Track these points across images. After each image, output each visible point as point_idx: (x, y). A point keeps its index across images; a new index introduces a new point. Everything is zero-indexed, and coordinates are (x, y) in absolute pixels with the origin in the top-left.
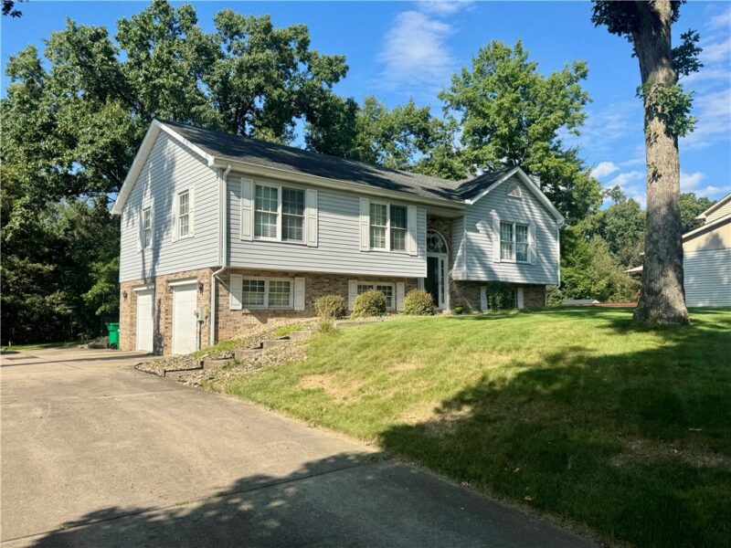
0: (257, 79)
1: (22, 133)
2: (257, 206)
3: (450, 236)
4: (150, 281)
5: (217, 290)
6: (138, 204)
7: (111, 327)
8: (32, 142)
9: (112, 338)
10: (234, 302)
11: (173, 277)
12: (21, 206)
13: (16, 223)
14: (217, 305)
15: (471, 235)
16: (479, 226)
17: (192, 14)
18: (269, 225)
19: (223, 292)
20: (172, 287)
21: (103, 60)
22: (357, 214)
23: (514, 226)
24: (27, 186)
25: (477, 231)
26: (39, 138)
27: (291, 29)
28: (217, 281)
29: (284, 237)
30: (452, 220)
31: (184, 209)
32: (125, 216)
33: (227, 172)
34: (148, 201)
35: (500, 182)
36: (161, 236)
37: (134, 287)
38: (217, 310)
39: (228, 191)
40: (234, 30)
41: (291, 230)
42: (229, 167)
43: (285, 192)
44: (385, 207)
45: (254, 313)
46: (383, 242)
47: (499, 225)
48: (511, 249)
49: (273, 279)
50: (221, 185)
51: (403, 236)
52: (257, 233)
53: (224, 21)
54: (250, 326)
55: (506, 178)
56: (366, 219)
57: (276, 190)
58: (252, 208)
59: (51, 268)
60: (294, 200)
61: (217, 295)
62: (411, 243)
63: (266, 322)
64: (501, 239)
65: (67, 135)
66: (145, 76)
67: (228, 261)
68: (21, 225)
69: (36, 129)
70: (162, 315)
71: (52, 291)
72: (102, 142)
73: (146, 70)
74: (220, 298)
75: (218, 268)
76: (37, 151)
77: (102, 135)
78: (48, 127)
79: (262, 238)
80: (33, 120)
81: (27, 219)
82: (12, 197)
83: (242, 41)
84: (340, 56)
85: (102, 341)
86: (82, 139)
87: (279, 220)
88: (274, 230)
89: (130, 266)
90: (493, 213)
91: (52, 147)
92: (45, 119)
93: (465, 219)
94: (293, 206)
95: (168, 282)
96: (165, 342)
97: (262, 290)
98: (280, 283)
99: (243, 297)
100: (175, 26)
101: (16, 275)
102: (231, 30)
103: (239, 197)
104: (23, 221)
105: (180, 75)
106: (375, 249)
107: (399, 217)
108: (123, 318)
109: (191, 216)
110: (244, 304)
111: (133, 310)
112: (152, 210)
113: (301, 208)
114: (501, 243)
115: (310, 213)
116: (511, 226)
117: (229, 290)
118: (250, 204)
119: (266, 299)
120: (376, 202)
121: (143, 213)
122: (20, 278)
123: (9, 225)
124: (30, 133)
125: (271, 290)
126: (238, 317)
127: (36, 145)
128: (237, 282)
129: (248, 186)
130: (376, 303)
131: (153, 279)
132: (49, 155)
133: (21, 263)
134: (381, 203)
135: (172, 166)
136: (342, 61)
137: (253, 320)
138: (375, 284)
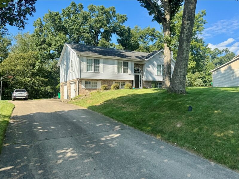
0: (100, 24)
1: (37, 43)
2: (87, 63)
3: (142, 69)
4: (66, 82)
5: (78, 84)
6: (63, 63)
7: (58, 94)
8: (40, 46)
9: (59, 97)
10: (83, 87)
11: (70, 81)
12: (38, 63)
13: (37, 67)
14: (79, 87)
15: (148, 68)
16: (150, 66)
17: (82, 6)
18: (91, 68)
19: (80, 84)
20: (70, 84)
21: (58, 21)
22: (114, 64)
23: (161, 66)
24: (39, 57)
25: (150, 67)
26: (41, 44)
27: (110, 8)
28: (78, 82)
29: (94, 71)
30: (143, 65)
31: (72, 65)
32: (61, 66)
33: (79, 56)
34: (65, 63)
35: (156, 54)
36: (68, 71)
37: (63, 84)
38: (78, 89)
39: (80, 60)
40: (93, 10)
41: (96, 69)
42: (80, 55)
43: (94, 60)
44: (122, 62)
45: (88, 89)
46: (122, 71)
47: (156, 66)
48: (160, 72)
49: (93, 81)
50: (78, 59)
51: (127, 70)
52: (87, 70)
53: (90, 8)
54: (87, 92)
55: (158, 53)
56: (117, 66)
57: (92, 59)
58: (86, 64)
59: (47, 79)
60: (97, 62)
61: (78, 85)
62: (129, 71)
63: (91, 91)
64: (157, 69)
65: (49, 43)
66: (69, 26)
67: (80, 77)
68: (38, 68)
69: (41, 42)
70: (68, 90)
71: (47, 86)
72: (58, 45)
73: (69, 24)
74: (79, 86)
75: (78, 79)
76: (41, 48)
77: (57, 43)
78: (44, 41)
79: (89, 71)
80: (40, 40)
81: (40, 66)
82: (36, 60)
83: (96, 13)
84: (125, 15)
85: (57, 97)
86: (52, 44)
87: (93, 67)
88: (92, 69)
89: (62, 79)
90: (155, 62)
91: (45, 47)
92: (43, 39)
93: (146, 64)
94: (97, 63)
95: (70, 82)
96: (69, 97)
97: (90, 84)
98: (95, 82)
99: (85, 85)
100: (77, 10)
101: (38, 81)
102: (92, 10)
103: (83, 62)
104: (39, 67)
105: (78, 25)
106: (119, 73)
107: (126, 64)
108: (61, 91)
109: (73, 67)
110: (85, 87)
111: (63, 89)
112: (66, 65)
113: (99, 63)
114: (157, 70)
115: (101, 65)
116: (161, 65)
117: (81, 84)
118: (85, 63)
119: (91, 86)
120: (119, 61)
121: (64, 65)
122: (39, 82)
123: (35, 68)
124: (39, 43)
125: (92, 84)
126: (84, 90)
127: (41, 46)
128: (83, 82)
129: (85, 59)
130: (116, 87)
131: (67, 81)
132: (44, 49)
133: (39, 78)
134: (121, 61)
135: (69, 54)
136: (125, 16)
137: (88, 91)
138: (120, 82)
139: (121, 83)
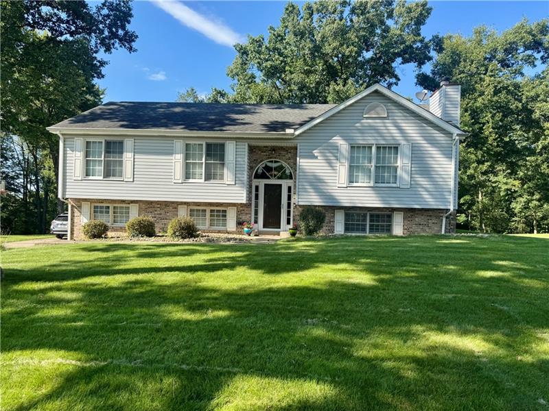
3: (295, 164)
5: (73, 213)
10: (84, 221)
14: (73, 222)
15: (309, 162)
16: (316, 153)
18: (97, 168)
19: (78, 214)
22: (171, 154)
23: (374, 149)
25: (316, 157)
28: (73, 207)
30: (296, 148)
33: (60, 136)
38: (73, 226)
39: (65, 148)
43: (107, 143)
44: (201, 145)
46: (201, 175)
48: (369, 171)
49: (116, 205)
51: (222, 169)
52: (88, 175)
56: (180, 157)
57: (101, 142)
58: (82, 157)
62: (227, 174)
64: (352, 162)
67: (64, 194)
74: (74, 218)
79: (90, 178)
87: (103, 163)
88: (100, 171)
93: (299, 147)
97: (108, 212)
98: (122, 208)
99: (92, 215)
103: (73, 151)
106: (191, 180)
107: (217, 153)
114: (351, 167)
115: (128, 157)
116: (369, 147)
117: (81, 212)
118: (80, 155)
120: (191, 142)
128: (86, 208)
129: (79, 142)
134: (197, 142)
138: (208, 209)
139: (212, 211)
